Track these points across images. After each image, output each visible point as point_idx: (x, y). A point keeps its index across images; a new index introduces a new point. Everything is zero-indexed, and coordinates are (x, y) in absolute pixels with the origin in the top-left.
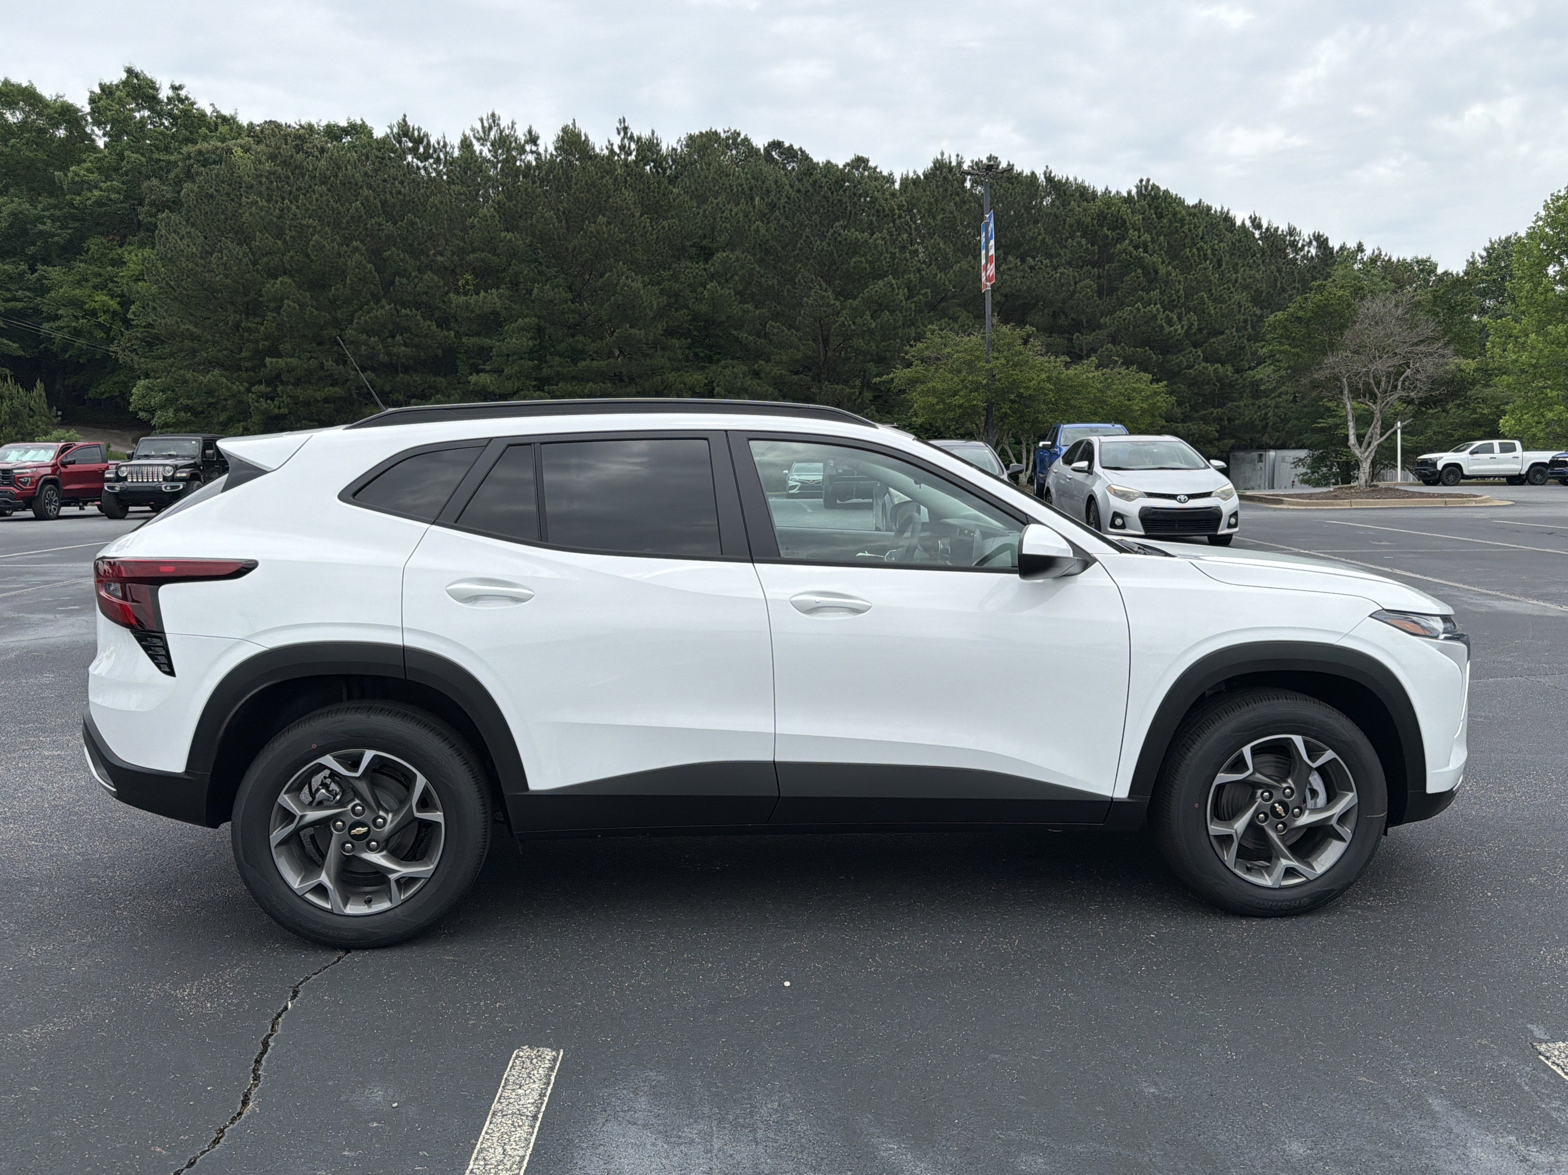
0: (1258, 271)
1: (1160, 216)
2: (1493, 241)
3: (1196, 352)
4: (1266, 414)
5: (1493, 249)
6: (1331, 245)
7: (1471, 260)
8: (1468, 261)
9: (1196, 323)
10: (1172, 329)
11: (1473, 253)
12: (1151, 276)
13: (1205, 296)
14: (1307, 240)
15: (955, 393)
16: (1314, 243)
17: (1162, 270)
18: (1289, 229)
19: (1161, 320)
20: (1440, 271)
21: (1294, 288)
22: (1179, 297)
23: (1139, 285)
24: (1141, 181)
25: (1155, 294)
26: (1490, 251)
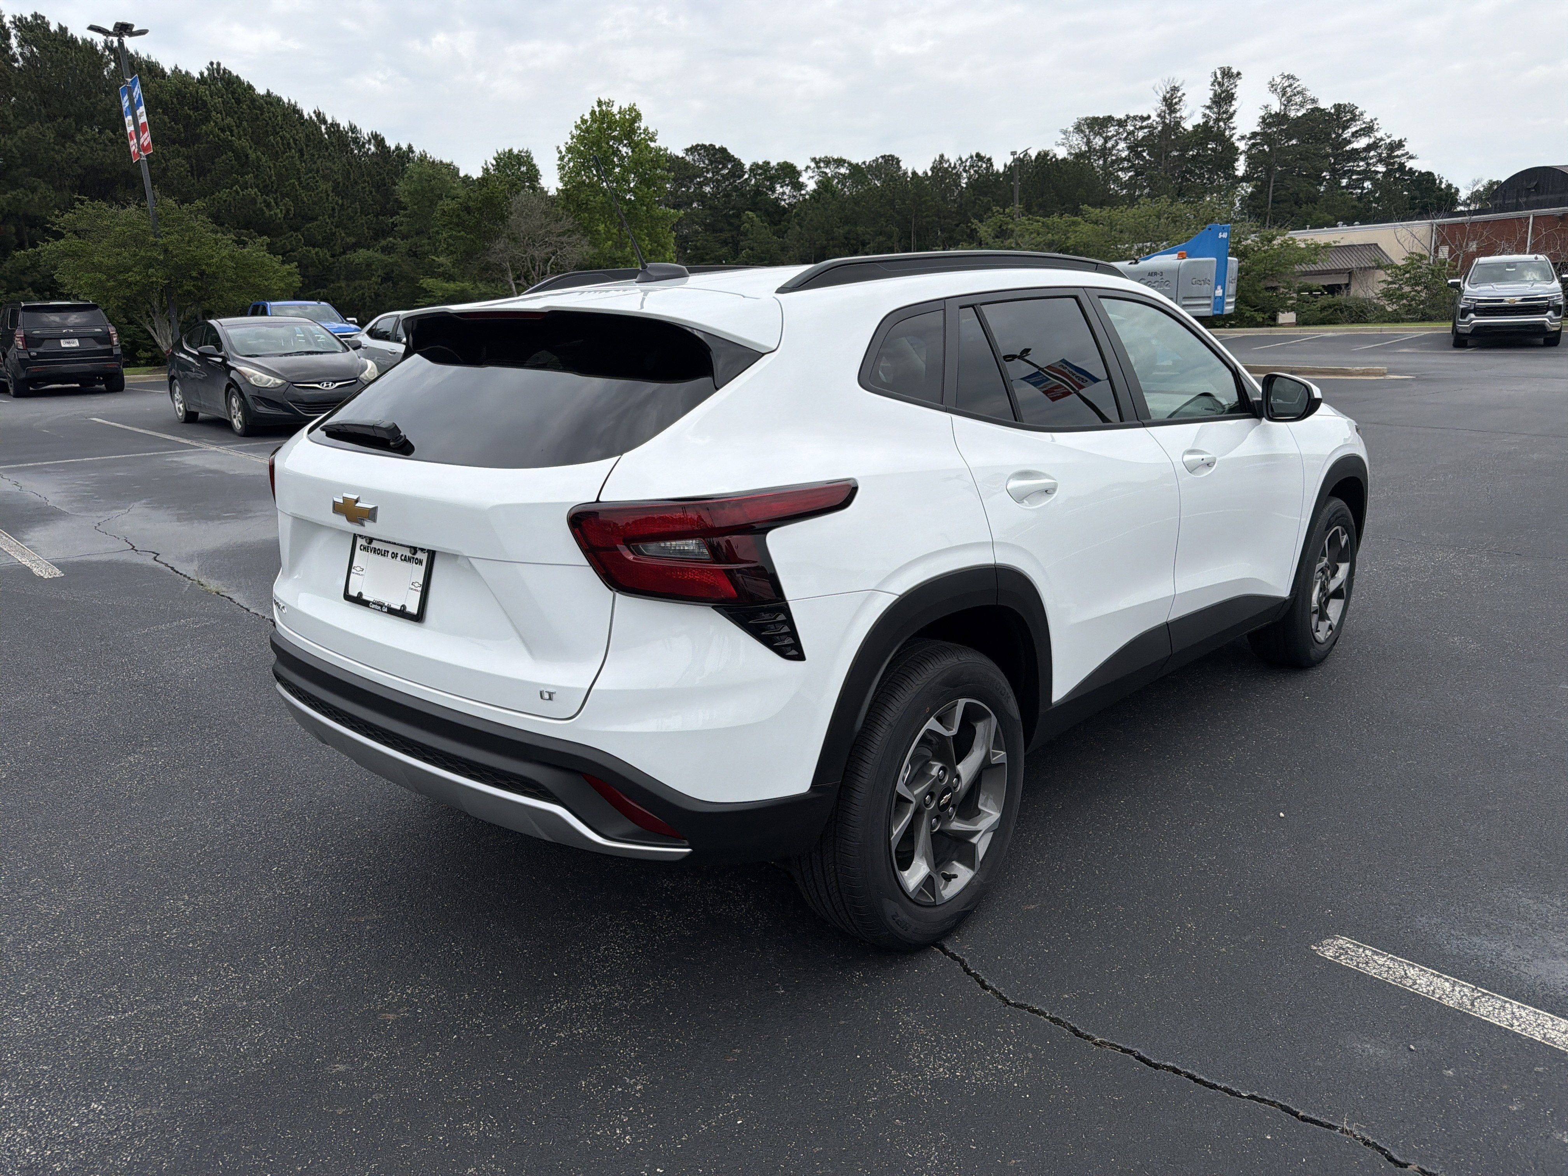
0: (334, 163)
1: (238, 102)
2: (500, 152)
3: (297, 236)
4: (363, 294)
5: (500, 159)
6: (388, 143)
7: (485, 167)
8: (483, 167)
9: (293, 209)
10: (272, 213)
11: (486, 161)
12: (242, 159)
13: (296, 183)
14: (367, 138)
15: (128, 269)
16: (373, 141)
17: (253, 156)
18: (351, 126)
19: (260, 205)
20: (462, 174)
21: (365, 181)
22: (272, 183)
23: (232, 168)
24: (212, 64)
25: (249, 177)
26: (498, 159)
